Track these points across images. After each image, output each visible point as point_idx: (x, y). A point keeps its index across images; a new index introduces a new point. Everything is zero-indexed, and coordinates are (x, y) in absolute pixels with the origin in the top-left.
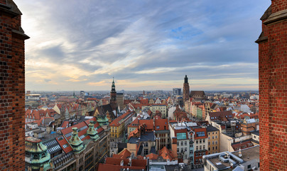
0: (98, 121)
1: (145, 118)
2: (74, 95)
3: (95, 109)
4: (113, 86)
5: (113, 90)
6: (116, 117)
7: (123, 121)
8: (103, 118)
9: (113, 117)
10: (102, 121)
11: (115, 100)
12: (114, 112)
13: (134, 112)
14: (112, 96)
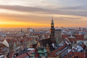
0: (39, 52)
1: (79, 50)
2: (22, 31)
3: (38, 43)
4: (52, 24)
5: (52, 27)
6: (54, 49)
7: (60, 52)
8: (42, 49)
9: (52, 49)
10: (41, 52)
11: (54, 35)
12: (53, 45)
13: (70, 45)
14: (52, 32)
